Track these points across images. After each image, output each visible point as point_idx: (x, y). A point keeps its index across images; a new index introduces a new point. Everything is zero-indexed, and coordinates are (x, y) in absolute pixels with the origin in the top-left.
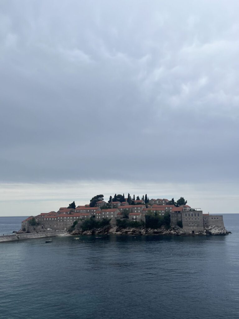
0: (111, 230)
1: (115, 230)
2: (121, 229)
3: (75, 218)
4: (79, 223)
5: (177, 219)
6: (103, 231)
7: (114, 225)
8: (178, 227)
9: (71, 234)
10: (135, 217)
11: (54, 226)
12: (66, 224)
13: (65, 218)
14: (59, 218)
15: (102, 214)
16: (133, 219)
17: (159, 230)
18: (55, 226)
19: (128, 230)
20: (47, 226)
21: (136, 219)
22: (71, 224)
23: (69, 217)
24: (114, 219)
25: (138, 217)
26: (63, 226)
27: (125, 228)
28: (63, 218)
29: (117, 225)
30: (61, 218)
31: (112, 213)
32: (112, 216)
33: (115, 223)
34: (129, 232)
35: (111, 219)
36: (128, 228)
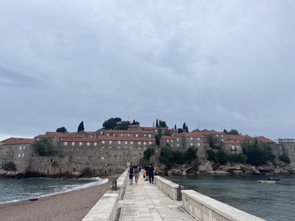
0: (202, 168)
1: (211, 168)
2: (219, 165)
3: (139, 143)
4: (156, 153)
5: (278, 153)
6: (192, 169)
7: (203, 158)
8: (284, 163)
10: (233, 147)
11: (99, 157)
12: (129, 155)
13: (119, 142)
14: (103, 142)
15: (176, 140)
16: (231, 150)
17: (266, 168)
18: (102, 158)
19: (232, 168)
21: (236, 150)
22: (138, 155)
24: (202, 149)
25: (237, 147)
26: (122, 158)
27: (223, 163)
28: (116, 143)
29: (209, 159)
30: (110, 142)
31: (199, 139)
32: (199, 144)
33: (204, 156)
34: (235, 171)
35: (197, 149)
36: (228, 164)
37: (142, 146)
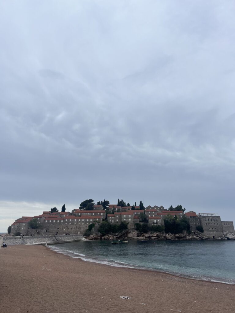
0: (130, 235)
1: (136, 235)
2: (142, 234)
3: (88, 220)
4: (96, 227)
5: (196, 224)
6: (122, 236)
7: (132, 229)
8: (199, 232)
9: (89, 239)
10: (155, 221)
11: (63, 229)
12: (79, 228)
13: (75, 220)
14: (66, 220)
15: (116, 217)
16: (154, 223)
17: (181, 235)
18: (64, 229)
19: (151, 235)
20: (52, 229)
21: (157, 223)
22: (85, 227)
23: (80, 219)
24: (132, 222)
25: (159, 221)
26: (75, 230)
27: (146, 232)
28: (73, 220)
29: (137, 229)
30: (70, 220)
31: (130, 216)
32: (130, 220)
33: (133, 227)
34: (152, 237)
35: (129, 223)
36: (150, 232)
37: (89, 222)
